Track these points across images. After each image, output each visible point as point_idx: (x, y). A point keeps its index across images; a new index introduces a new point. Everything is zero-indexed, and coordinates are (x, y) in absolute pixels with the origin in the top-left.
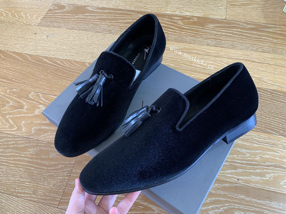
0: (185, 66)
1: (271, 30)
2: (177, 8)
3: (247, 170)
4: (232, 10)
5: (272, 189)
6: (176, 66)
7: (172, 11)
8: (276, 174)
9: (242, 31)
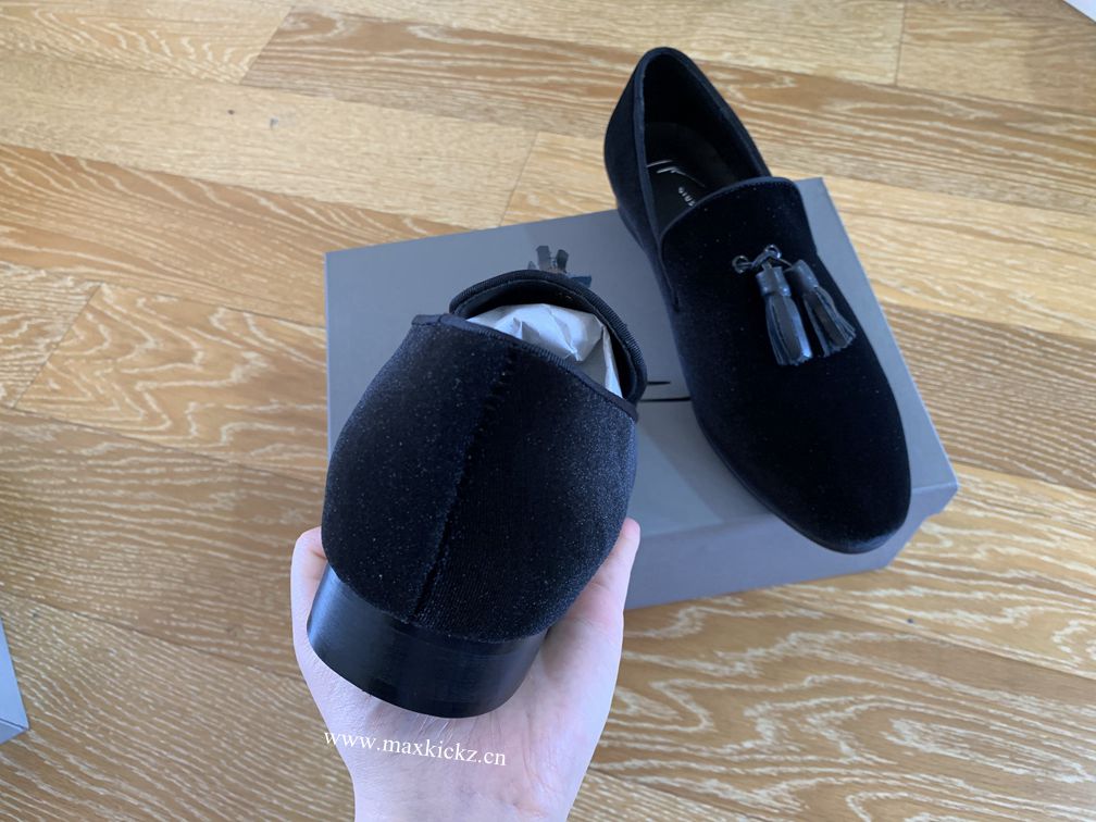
1: (1053, 130)
2: (726, 42)
3: (940, 589)
4: (918, 56)
5: (1023, 654)
8: (1041, 608)
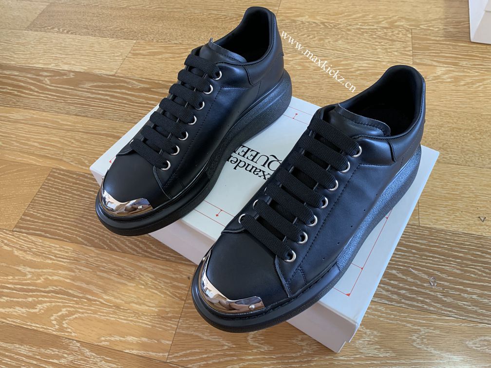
0: (18, 144)
2: (56, 60)
3: (14, 298)
4: (131, 62)
5: (35, 326)
6: (3, 145)
7: (45, 64)
8: (53, 304)
9: (127, 92)
